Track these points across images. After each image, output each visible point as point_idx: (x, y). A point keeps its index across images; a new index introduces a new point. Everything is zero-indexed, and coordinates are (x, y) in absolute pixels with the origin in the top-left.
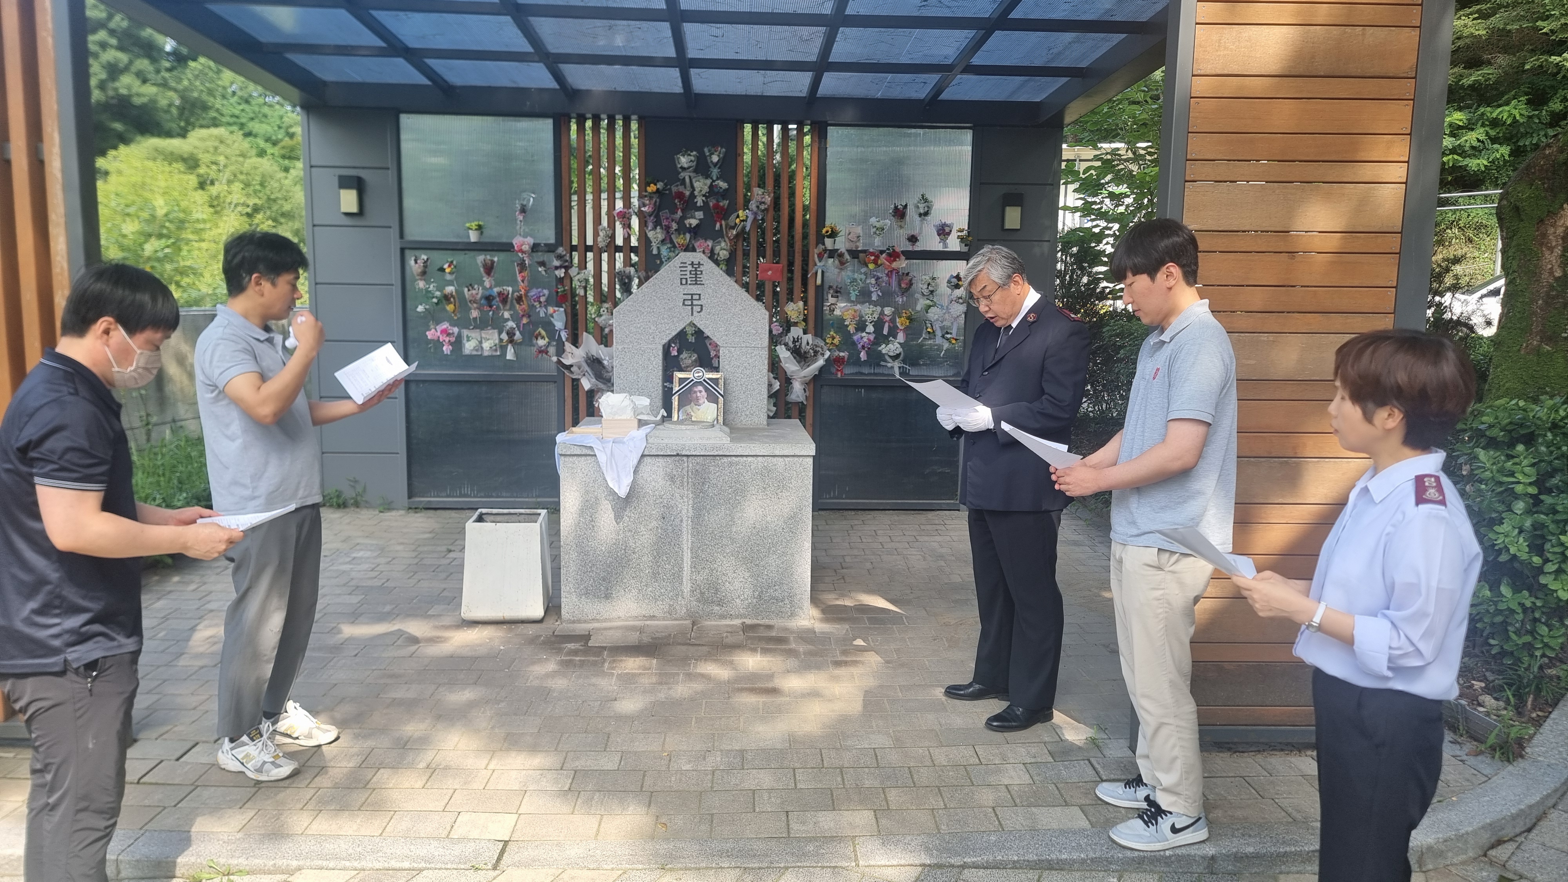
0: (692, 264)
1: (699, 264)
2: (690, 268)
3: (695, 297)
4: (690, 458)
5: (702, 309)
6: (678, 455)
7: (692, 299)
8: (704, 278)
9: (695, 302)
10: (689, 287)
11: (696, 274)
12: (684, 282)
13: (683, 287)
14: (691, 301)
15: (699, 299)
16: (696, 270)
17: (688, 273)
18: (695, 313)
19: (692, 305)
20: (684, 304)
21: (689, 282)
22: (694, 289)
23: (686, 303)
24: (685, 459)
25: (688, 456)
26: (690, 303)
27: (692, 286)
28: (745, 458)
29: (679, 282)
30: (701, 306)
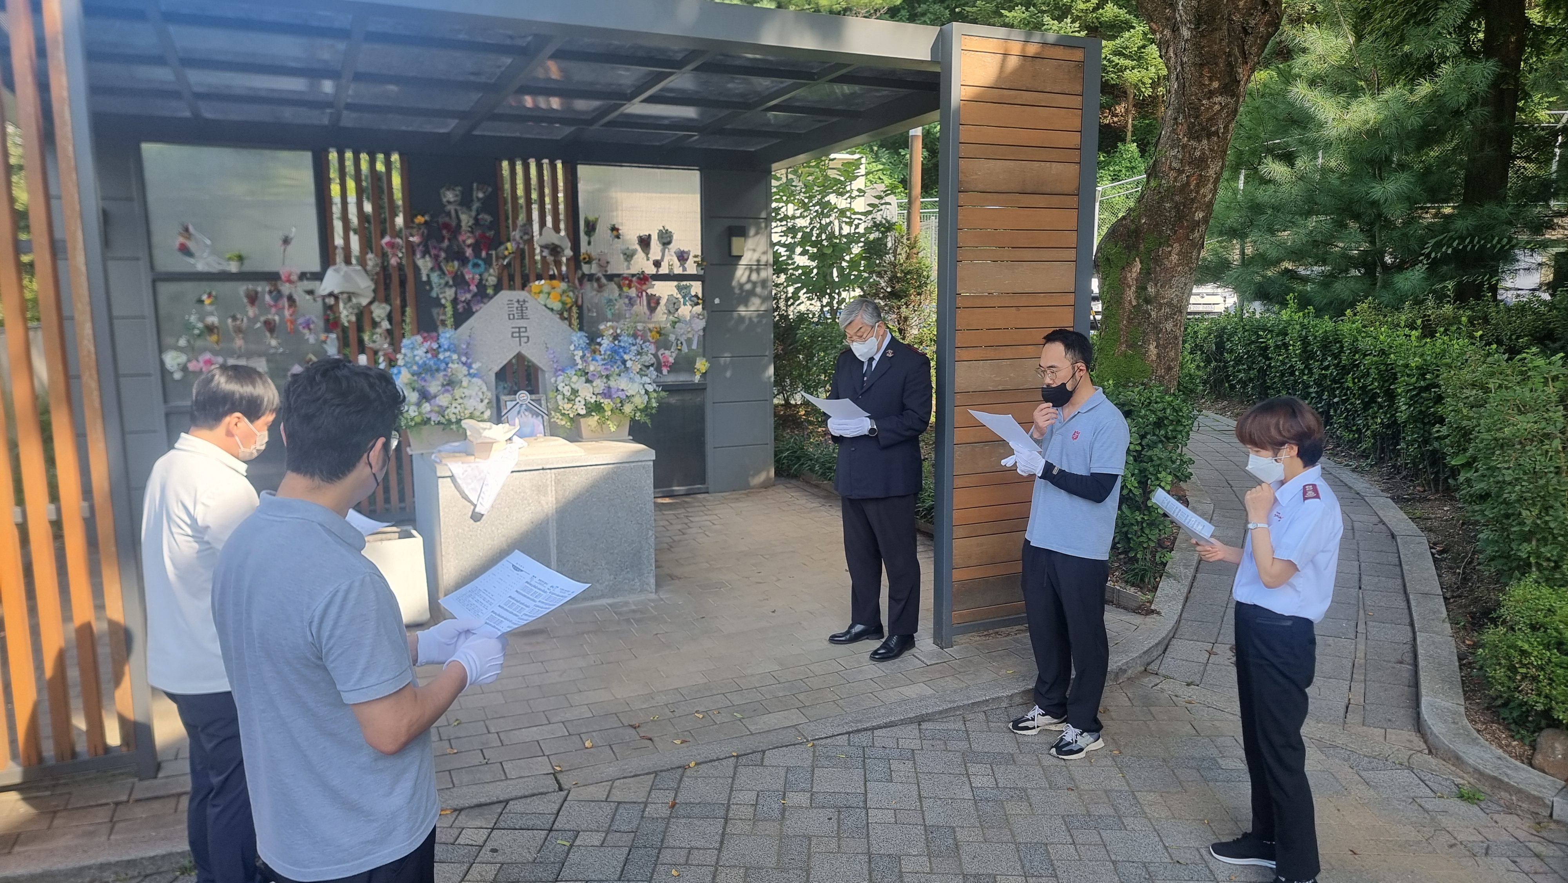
1: (524, 301)
2: (516, 305)
3: (522, 330)
4: (553, 471)
5: (528, 340)
6: (543, 469)
8: (529, 313)
9: (522, 334)
10: (516, 321)
11: (522, 310)
12: (511, 317)
13: (511, 321)
14: (519, 333)
15: (526, 331)
16: (522, 307)
17: (515, 309)
18: (522, 344)
19: (520, 337)
20: (512, 336)
21: (516, 317)
22: (522, 323)
24: (548, 471)
25: (550, 469)
26: (517, 335)
27: (519, 321)
28: (598, 467)
29: (507, 317)
30: (528, 337)
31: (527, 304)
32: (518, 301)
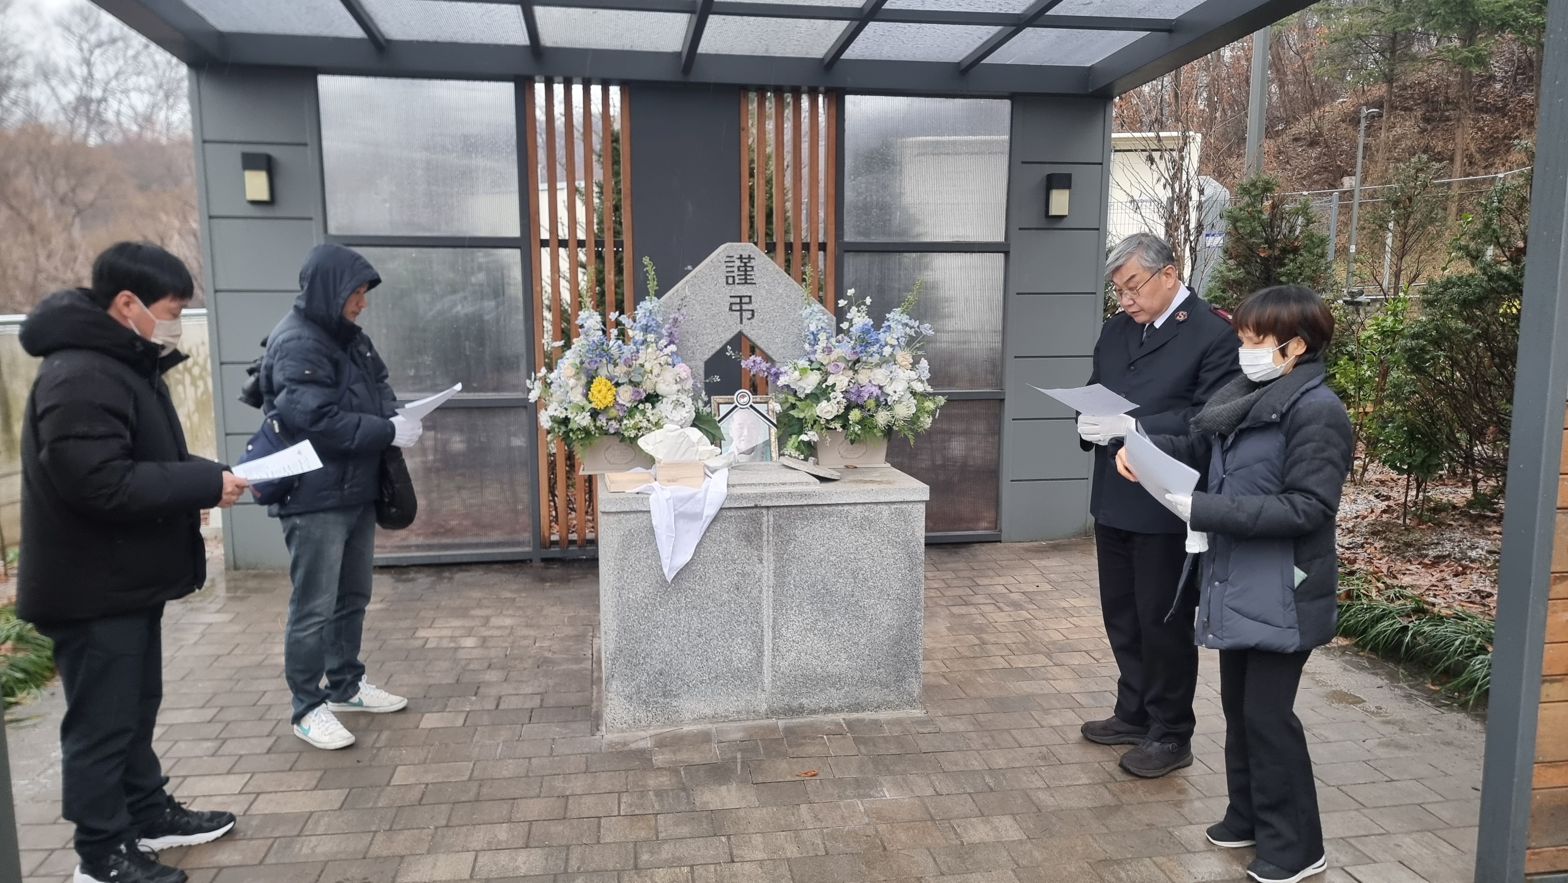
1: (750, 258)
2: (738, 263)
3: (744, 300)
4: (771, 511)
5: (753, 315)
6: (756, 507)
7: (741, 303)
8: (756, 275)
9: (745, 307)
10: (737, 286)
11: (746, 271)
13: (730, 287)
14: (740, 305)
15: (750, 302)
16: (745, 266)
17: (736, 269)
18: (744, 320)
19: (741, 310)
20: (731, 309)
21: (737, 281)
22: (744, 290)
23: (734, 308)
24: (764, 511)
25: (768, 507)
26: (738, 307)
27: (740, 287)
28: (840, 508)
29: (724, 280)
30: (753, 311)
31: (753, 263)
32: (741, 258)
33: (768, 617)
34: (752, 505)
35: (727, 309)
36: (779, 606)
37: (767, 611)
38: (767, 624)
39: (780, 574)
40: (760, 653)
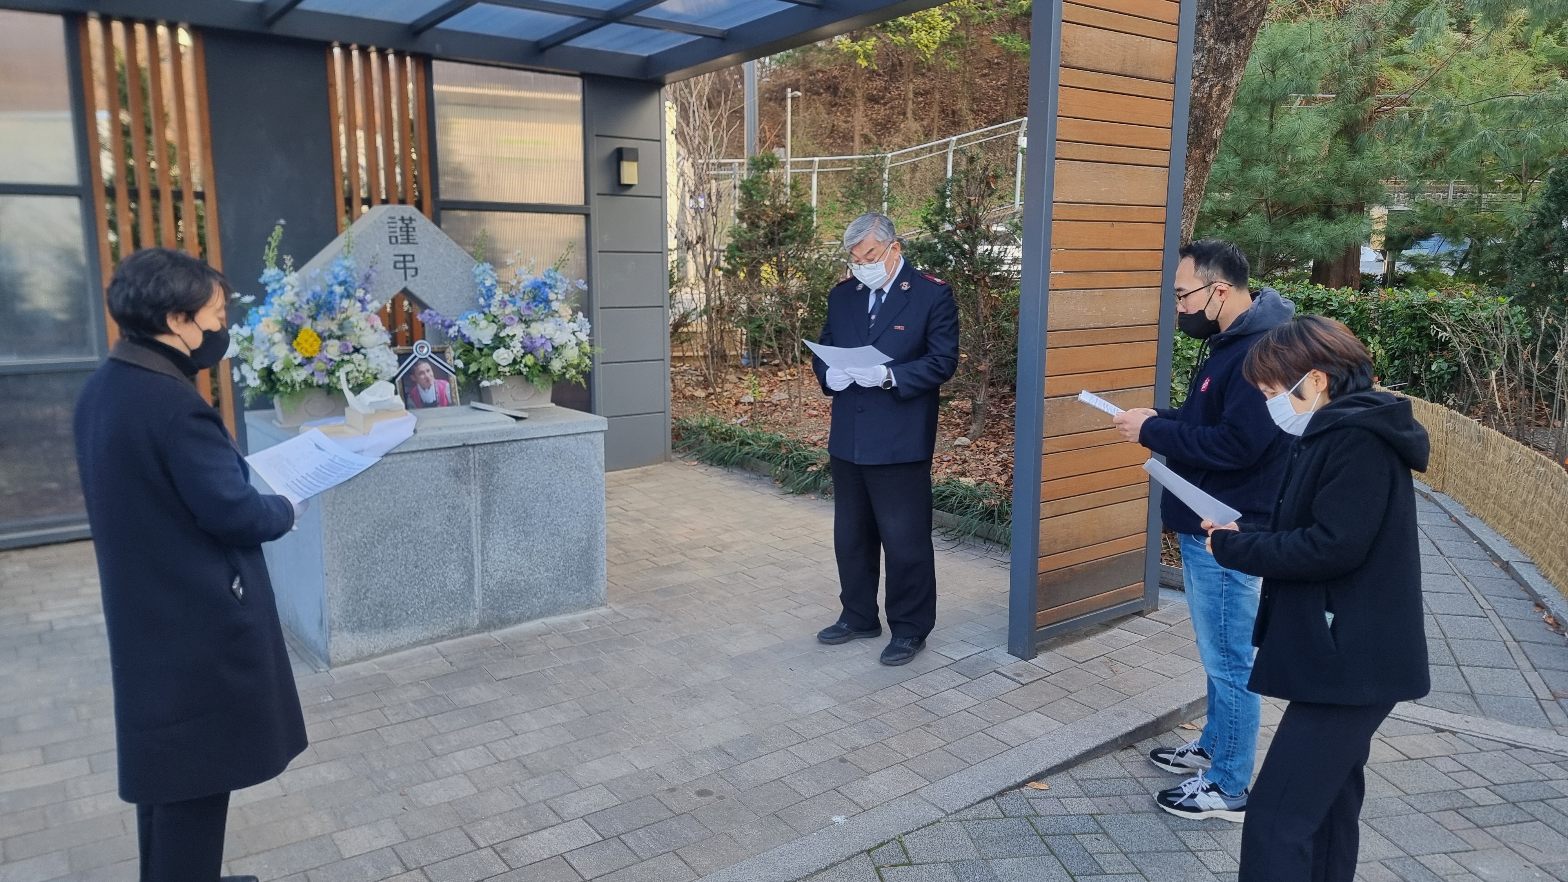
0: (403, 219)
1: (411, 219)
2: (400, 224)
3: (408, 258)
4: (476, 449)
5: (417, 273)
6: (464, 445)
7: (404, 262)
8: (418, 235)
9: (408, 265)
10: (400, 246)
11: (408, 231)
12: (394, 240)
13: (393, 246)
14: (404, 263)
15: (413, 261)
16: (407, 227)
17: (398, 230)
18: (409, 278)
19: (405, 268)
20: (395, 267)
21: (400, 241)
22: (407, 249)
23: (398, 265)
24: (471, 449)
25: (474, 446)
26: (402, 265)
27: (403, 246)
28: (535, 441)
29: (388, 240)
30: (416, 269)
31: (414, 224)
33: (477, 543)
34: (461, 444)
35: (392, 267)
36: (486, 532)
37: (476, 538)
38: (476, 550)
39: (487, 505)
40: (471, 577)
